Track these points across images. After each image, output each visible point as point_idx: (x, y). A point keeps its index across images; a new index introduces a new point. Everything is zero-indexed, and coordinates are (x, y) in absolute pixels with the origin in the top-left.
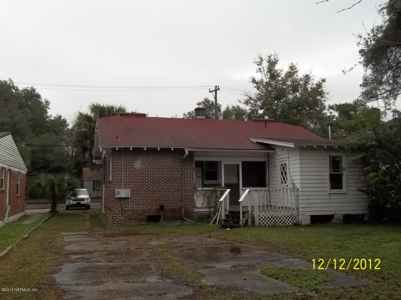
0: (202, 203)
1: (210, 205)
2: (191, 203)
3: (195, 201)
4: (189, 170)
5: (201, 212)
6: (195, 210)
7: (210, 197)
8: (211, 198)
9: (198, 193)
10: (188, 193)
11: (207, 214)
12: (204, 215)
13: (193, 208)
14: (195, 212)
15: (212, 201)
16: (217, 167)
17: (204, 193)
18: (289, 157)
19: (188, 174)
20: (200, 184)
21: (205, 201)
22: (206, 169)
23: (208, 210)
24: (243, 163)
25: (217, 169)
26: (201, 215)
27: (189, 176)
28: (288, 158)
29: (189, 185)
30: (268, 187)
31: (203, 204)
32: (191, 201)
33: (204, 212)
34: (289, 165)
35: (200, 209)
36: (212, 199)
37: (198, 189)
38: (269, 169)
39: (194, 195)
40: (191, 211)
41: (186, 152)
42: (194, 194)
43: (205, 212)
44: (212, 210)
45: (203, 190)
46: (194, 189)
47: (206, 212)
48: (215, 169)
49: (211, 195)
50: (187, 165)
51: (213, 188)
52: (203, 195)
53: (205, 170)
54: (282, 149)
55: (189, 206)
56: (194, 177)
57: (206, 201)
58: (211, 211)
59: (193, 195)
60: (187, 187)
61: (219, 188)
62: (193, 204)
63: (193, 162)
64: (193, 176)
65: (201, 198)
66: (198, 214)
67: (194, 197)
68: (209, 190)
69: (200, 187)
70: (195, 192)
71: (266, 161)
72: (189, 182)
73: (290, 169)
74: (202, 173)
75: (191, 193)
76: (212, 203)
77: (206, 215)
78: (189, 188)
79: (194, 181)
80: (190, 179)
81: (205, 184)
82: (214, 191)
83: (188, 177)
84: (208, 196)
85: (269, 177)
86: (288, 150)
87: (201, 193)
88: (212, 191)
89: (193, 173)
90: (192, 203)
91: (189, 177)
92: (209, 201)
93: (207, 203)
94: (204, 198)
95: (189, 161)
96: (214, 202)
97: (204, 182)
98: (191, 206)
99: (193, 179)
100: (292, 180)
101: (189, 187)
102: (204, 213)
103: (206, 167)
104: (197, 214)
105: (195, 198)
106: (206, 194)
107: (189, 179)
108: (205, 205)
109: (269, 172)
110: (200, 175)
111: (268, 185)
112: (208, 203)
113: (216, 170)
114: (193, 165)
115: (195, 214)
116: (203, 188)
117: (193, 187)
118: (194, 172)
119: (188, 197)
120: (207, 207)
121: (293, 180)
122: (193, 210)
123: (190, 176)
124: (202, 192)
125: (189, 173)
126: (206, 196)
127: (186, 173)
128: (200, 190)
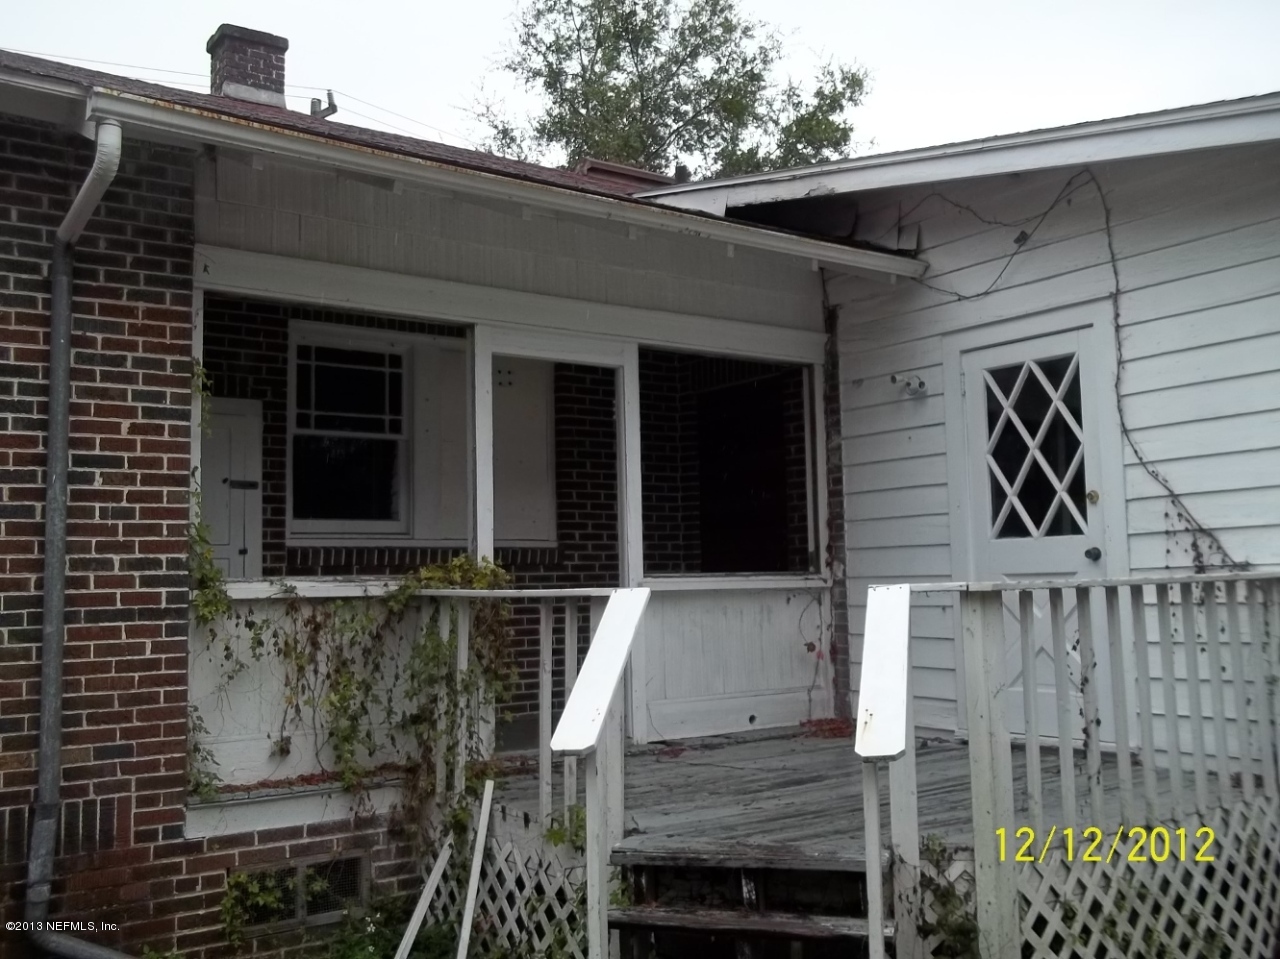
0: (276, 736)
1: (362, 759)
2: (145, 749)
3: (198, 728)
4: (129, 378)
5: (267, 836)
6: (199, 827)
7: (359, 672)
8: (366, 687)
9: (232, 630)
10: (114, 633)
11: (324, 858)
12: (292, 872)
13: (171, 799)
14: (194, 847)
15: (376, 714)
16: (396, 408)
17: (292, 627)
18: (1115, 297)
19: (126, 424)
20: (243, 552)
21: (306, 711)
22: (302, 421)
23: (330, 810)
24: (653, 361)
25: (396, 427)
26: (262, 877)
27: (129, 445)
28: (1108, 306)
29: (127, 547)
30: (825, 571)
31: (283, 750)
32: (154, 731)
33: (294, 832)
34: (1120, 363)
35: (252, 811)
36: (379, 690)
37: (237, 590)
38: (833, 426)
39: (182, 663)
40: (152, 836)
41: (90, 146)
42: (182, 646)
43: (306, 840)
44: (383, 802)
45: (292, 604)
46: (194, 594)
47: (314, 830)
48: (378, 426)
49: (366, 652)
50: (117, 328)
51: (393, 586)
52: (286, 652)
53: (292, 429)
54: (1022, 239)
55: (124, 786)
56: (195, 457)
57: (319, 713)
58: (372, 821)
59: (170, 664)
60: (107, 564)
61: (452, 583)
62: (170, 764)
63: (187, 301)
64: (185, 448)
65: (268, 682)
66: (226, 863)
67: (182, 680)
68: (346, 600)
69: (245, 578)
70: (202, 620)
71: (810, 367)
72: (128, 514)
73: (1127, 403)
74: (266, 453)
75: (154, 632)
76: (379, 738)
77: (320, 870)
78: (127, 582)
79: (194, 507)
80: (146, 480)
81: (293, 552)
82: (398, 611)
83: (117, 462)
84: (342, 665)
85: (836, 494)
86: (1108, 231)
87: (266, 636)
88: (378, 615)
89: (186, 416)
90: (161, 748)
91: (134, 463)
92: (354, 719)
93: (323, 736)
94: (296, 684)
95: (132, 279)
96: (397, 719)
97: (281, 535)
98: (142, 785)
99: (183, 481)
100: (1174, 497)
101: (127, 565)
102: (298, 851)
103: (303, 402)
104: (213, 863)
105: (200, 686)
106: (315, 645)
107: (130, 479)
108: (302, 762)
109: (834, 451)
110: (253, 469)
111: (824, 555)
112: (341, 739)
113: (388, 436)
114: (187, 334)
115: (193, 867)
116: (291, 582)
117: (174, 564)
118: (196, 409)
119: (113, 684)
120: (325, 777)
121: (1186, 501)
122: (177, 832)
123: (147, 446)
124: (277, 615)
125: (130, 413)
126: (313, 659)
127: (100, 411)
128: (251, 604)
